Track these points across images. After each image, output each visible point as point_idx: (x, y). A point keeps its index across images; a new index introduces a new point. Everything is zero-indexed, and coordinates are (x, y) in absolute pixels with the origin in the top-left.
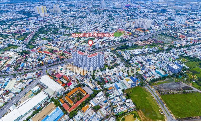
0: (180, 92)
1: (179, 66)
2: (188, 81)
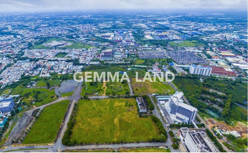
0: (33, 120)
1: (8, 100)
2: (30, 106)
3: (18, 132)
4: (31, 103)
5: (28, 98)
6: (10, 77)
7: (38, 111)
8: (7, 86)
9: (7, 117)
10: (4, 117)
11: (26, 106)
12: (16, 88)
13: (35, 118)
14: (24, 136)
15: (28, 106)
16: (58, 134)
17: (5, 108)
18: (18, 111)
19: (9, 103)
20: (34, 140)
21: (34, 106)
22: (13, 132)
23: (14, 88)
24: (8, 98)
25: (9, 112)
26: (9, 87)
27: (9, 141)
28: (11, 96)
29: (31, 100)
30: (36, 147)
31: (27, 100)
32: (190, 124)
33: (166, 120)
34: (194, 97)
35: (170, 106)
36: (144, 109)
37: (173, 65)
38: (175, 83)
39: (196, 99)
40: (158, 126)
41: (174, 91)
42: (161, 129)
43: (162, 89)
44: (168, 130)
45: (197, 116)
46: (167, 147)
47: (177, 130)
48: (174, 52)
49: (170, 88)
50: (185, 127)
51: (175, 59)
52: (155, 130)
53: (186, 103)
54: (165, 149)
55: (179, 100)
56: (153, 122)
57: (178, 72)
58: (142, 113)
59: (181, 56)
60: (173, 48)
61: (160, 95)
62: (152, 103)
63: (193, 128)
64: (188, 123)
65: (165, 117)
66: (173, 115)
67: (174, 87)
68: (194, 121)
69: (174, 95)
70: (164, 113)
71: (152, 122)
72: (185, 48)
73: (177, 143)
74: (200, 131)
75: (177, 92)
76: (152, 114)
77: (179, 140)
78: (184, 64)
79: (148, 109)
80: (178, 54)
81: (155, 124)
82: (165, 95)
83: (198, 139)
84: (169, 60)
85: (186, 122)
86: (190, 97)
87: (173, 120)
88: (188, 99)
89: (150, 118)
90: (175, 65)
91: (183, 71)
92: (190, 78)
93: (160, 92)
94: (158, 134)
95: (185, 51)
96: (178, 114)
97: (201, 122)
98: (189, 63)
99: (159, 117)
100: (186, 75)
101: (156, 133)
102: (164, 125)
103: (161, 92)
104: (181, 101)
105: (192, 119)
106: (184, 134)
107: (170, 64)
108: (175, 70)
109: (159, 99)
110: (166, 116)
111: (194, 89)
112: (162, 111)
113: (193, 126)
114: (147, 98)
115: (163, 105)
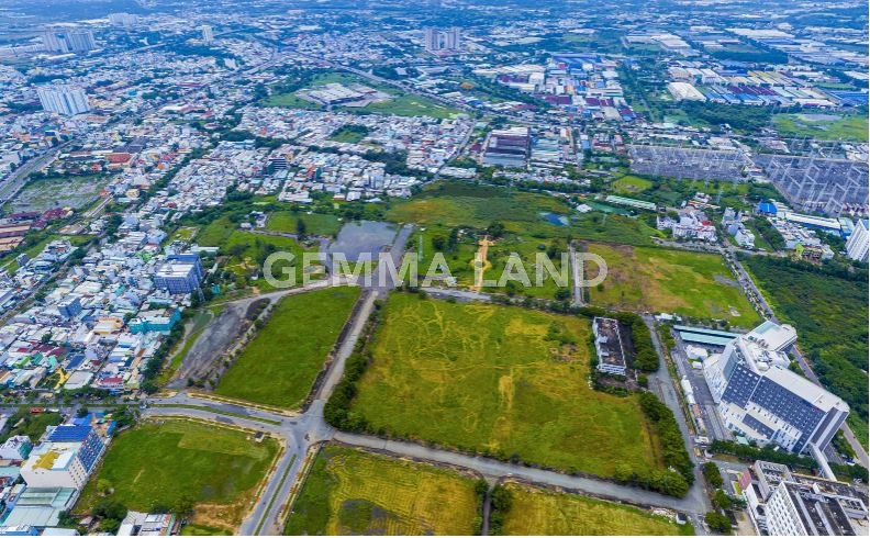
0: (249, 331)
1: (186, 260)
2: (243, 287)
3: (206, 359)
4: (247, 279)
5: (241, 260)
6: (197, 191)
7: (264, 308)
8: (188, 217)
9: (181, 309)
10: (174, 306)
11: (233, 284)
12: (210, 227)
13: (253, 327)
14: (220, 372)
15: (239, 287)
16: (313, 388)
17: (178, 280)
18: (209, 297)
19: (188, 268)
20: (247, 389)
21: (255, 290)
22: (192, 355)
23: (206, 224)
24: (187, 253)
25: (188, 296)
26: (192, 219)
27: (182, 377)
28: (196, 249)
29: (250, 270)
30: (248, 410)
31: (237, 268)
32: (801, 456)
33: (700, 421)
34: (846, 355)
35: (725, 372)
36: (618, 364)
37: (774, 211)
38: (765, 287)
39: (853, 367)
40: (661, 433)
41: (755, 317)
42: (670, 447)
43: (706, 303)
44: (699, 459)
45: (841, 432)
46: (683, 517)
47: (738, 465)
48: (788, 161)
49: (742, 301)
50: (778, 461)
51: (789, 188)
52: (647, 447)
53: (800, 373)
54: (675, 523)
55: (773, 355)
56: (643, 416)
57: (790, 245)
58: (606, 375)
59: (820, 180)
60: (789, 143)
61: (694, 322)
62: (653, 347)
63: (813, 473)
64: (796, 450)
65: (696, 408)
66: (733, 407)
67: (759, 302)
68: (821, 449)
69: (753, 334)
70: (695, 395)
71: (639, 417)
72: (847, 147)
73: (728, 513)
74: (841, 492)
75: (768, 322)
76: (646, 386)
77: (742, 505)
78: (826, 216)
79: (630, 366)
80: (807, 171)
81: (651, 426)
82: (715, 328)
83: (825, 521)
84: (758, 190)
85: (785, 445)
86: (823, 352)
87: (731, 426)
88: (813, 358)
89: (633, 399)
90: (782, 217)
91: (816, 242)
92: (843, 275)
93: (694, 311)
94: (656, 462)
95: (843, 160)
96: (752, 409)
97: (855, 460)
98: (852, 213)
99: (672, 404)
100: (826, 262)
101: (647, 458)
102: (687, 435)
103: (698, 314)
104: (784, 360)
105: (815, 440)
106: (765, 487)
107: (758, 206)
108: (779, 235)
109: (685, 336)
110: (700, 403)
111: (851, 321)
112: (687, 385)
113: (812, 467)
114: (634, 326)
115: (696, 364)
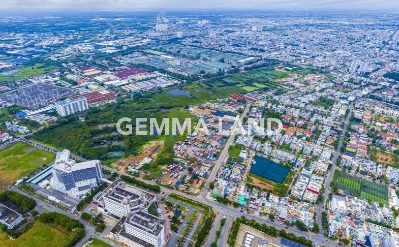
32: (101, 185)
33: (67, 205)
34: (86, 146)
35: (60, 182)
36: (17, 218)
37: (25, 114)
38: (46, 143)
39: (90, 148)
40: (59, 223)
41: (52, 155)
42: (66, 224)
43: (31, 163)
44: (77, 217)
45: (103, 169)
46: (90, 239)
47: (90, 205)
48: (14, 93)
49: (43, 153)
50: (98, 192)
51: (23, 103)
52: (59, 233)
53: (80, 161)
54: (90, 244)
55: (69, 163)
56: (47, 225)
57: (41, 123)
58: (16, 227)
59: (31, 95)
60: (8, 86)
61: (33, 174)
62: (25, 197)
63: (107, 186)
64: (98, 185)
65: (62, 202)
66: (73, 190)
67: (49, 149)
68: (103, 178)
69: (57, 161)
70: (57, 198)
71: (46, 227)
72: (30, 80)
73: (99, 222)
74: (116, 184)
75: (58, 154)
76: (37, 213)
77: (101, 215)
78: (44, 107)
79: (23, 213)
80: (24, 93)
81: (53, 225)
82: (43, 170)
83: (120, 195)
84: (12, 109)
85: (95, 186)
86: (80, 150)
87: (77, 196)
88: (79, 154)
89: (37, 223)
90: (30, 114)
91: (48, 117)
92: (65, 123)
93: (29, 170)
94: (67, 234)
95: (32, 85)
96: (79, 184)
97: (112, 173)
98: (51, 101)
99: (53, 209)
100: (57, 122)
101: (63, 237)
102: (67, 214)
103: (32, 170)
104: (73, 162)
105: (100, 177)
106: (101, 203)
107: (17, 115)
108: (34, 121)
109: (34, 182)
110: (62, 199)
111: (79, 136)
112: (52, 198)
113: (105, 185)
114: (9, 197)
115: (48, 188)
